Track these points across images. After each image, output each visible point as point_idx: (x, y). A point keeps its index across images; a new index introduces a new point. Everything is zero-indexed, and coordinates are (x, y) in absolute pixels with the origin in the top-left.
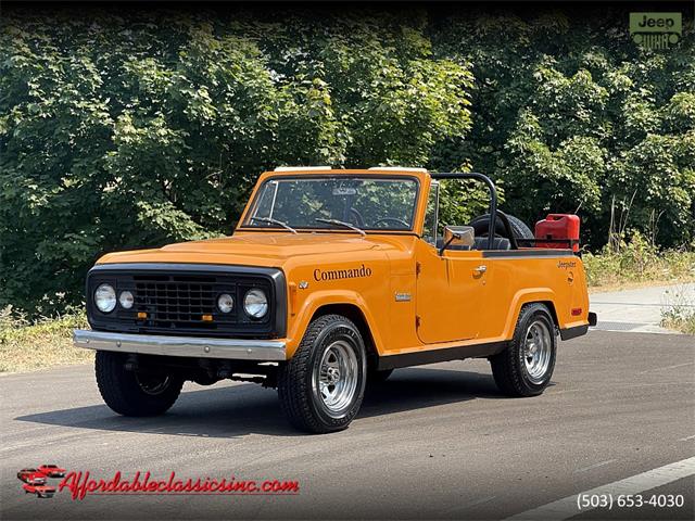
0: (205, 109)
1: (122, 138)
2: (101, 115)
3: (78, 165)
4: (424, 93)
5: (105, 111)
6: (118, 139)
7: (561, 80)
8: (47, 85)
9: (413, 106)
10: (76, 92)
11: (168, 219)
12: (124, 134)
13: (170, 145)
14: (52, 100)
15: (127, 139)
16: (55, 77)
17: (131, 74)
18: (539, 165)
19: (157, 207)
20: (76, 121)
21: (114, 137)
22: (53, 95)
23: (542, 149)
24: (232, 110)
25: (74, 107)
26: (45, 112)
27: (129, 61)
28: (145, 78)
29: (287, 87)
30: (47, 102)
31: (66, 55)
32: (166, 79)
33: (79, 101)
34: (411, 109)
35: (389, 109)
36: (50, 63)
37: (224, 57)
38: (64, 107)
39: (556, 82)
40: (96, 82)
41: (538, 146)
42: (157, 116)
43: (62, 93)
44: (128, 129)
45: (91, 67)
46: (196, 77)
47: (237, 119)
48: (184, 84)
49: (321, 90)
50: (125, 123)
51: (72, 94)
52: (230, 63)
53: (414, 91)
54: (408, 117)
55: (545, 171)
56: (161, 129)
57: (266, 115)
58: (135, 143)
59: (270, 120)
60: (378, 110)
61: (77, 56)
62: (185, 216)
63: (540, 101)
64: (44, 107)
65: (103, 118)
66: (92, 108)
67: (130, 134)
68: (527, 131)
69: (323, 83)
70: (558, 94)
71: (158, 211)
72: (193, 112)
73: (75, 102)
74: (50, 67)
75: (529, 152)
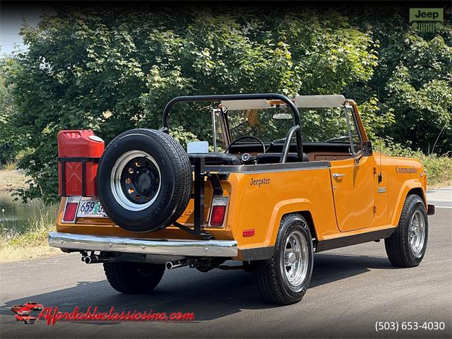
0: (207, 64)
1: (153, 85)
2: (136, 69)
3: (120, 103)
4: (348, 51)
5: (139, 67)
6: (151, 85)
7: (423, 43)
8: (99, 50)
9: (342, 60)
10: (119, 54)
11: (182, 138)
12: (154, 82)
13: (183, 89)
14: (103, 60)
15: (157, 85)
16: (105, 44)
17: (156, 42)
18: (409, 101)
19: (175, 130)
20: (118, 74)
21: (147, 84)
22: (103, 57)
23: (410, 89)
24: (223, 64)
25: (117, 64)
26: (99, 68)
27: (153, 33)
28: (166, 44)
29: (259, 48)
30: (99, 62)
31: (110, 30)
32: (180, 44)
33: (121, 60)
34: (340, 61)
35: (327, 62)
36: (101, 35)
37: (218, 29)
38: (110, 64)
39: (419, 44)
40: (132, 48)
41: (407, 86)
42: (176, 69)
43: (109, 56)
44: (157, 78)
45: (128, 38)
46: (200, 43)
47: (226, 70)
48: (192, 47)
49: (284, 50)
50: (155, 75)
51: (116, 56)
52: (221, 33)
53: (342, 50)
54: (338, 67)
55: (414, 104)
56: (178, 78)
57: (246, 68)
58: (161, 88)
59: (248, 71)
60: (319, 63)
61: (119, 31)
62: (193, 135)
63: (408, 57)
64: (97, 64)
65: (137, 72)
66: (130, 65)
67: (158, 82)
68: (400, 77)
69: (285, 45)
70: (421, 52)
71: (176, 133)
72: (199, 66)
73: (118, 61)
74: (101, 38)
75: (401, 91)
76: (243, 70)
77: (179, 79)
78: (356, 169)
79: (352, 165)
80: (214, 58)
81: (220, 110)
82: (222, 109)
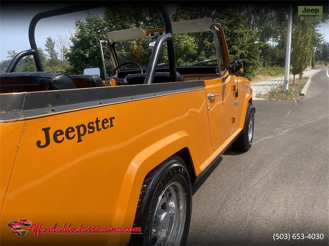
76: (149, 49)
77: (124, 53)
78: (224, 87)
79: (221, 85)
80: (138, 44)
81: (107, 42)
82: (109, 41)
